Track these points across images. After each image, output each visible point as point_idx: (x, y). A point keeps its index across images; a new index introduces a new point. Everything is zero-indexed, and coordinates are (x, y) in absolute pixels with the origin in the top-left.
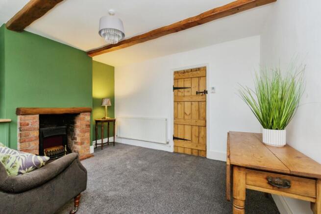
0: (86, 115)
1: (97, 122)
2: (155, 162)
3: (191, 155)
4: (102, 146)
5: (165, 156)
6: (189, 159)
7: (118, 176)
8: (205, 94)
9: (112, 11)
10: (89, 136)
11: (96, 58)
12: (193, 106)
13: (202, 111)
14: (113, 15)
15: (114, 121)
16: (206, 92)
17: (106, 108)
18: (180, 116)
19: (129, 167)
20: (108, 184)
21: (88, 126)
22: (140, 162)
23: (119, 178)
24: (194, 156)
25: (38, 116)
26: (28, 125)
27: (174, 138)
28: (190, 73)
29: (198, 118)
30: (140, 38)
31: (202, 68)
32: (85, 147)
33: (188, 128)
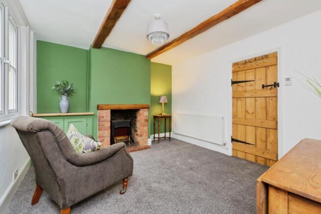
0: (145, 111)
1: (155, 117)
2: (206, 164)
3: (255, 163)
4: (159, 140)
5: (220, 159)
6: (251, 167)
7: (166, 170)
8: (275, 87)
9: (158, 15)
10: (147, 130)
11: (154, 60)
12: (258, 103)
13: (270, 109)
14: (159, 18)
15: (170, 117)
16: (276, 85)
17: (163, 104)
18: (241, 115)
19: (178, 163)
20: (155, 175)
21: (147, 121)
22: (190, 161)
23: (166, 172)
24: (259, 165)
25: (110, 110)
26: (103, 117)
27: (233, 140)
28: (253, 63)
29: (265, 118)
30: (189, 34)
31: (271, 54)
32: (144, 139)
33: (250, 130)
